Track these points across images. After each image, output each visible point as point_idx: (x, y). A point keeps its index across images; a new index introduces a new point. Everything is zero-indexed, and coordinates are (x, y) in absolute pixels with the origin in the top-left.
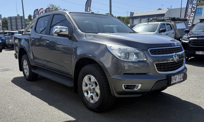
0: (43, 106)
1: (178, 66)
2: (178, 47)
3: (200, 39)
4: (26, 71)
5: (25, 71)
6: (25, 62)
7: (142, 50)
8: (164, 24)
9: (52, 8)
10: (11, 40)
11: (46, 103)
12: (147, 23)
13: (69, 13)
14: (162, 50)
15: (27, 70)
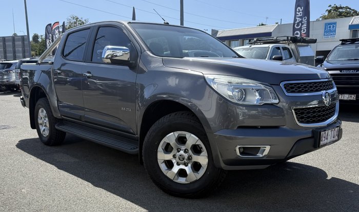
0: (83, 188)
1: (327, 115)
2: (326, 82)
3: (344, 72)
4: (44, 128)
5: (42, 128)
6: (42, 112)
7: (271, 85)
8: (278, 48)
9: (75, 23)
10: (5, 77)
11: (87, 182)
12: (248, 47)
13: (128, 23)
14: (298, 86)
15: (46, 126)
